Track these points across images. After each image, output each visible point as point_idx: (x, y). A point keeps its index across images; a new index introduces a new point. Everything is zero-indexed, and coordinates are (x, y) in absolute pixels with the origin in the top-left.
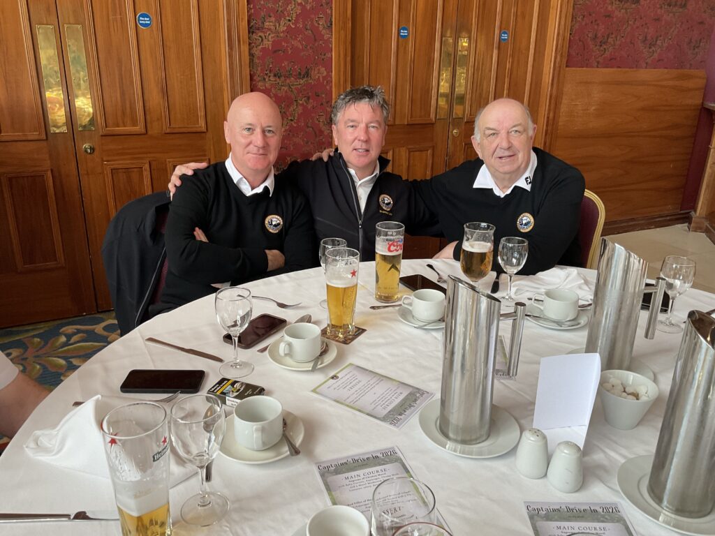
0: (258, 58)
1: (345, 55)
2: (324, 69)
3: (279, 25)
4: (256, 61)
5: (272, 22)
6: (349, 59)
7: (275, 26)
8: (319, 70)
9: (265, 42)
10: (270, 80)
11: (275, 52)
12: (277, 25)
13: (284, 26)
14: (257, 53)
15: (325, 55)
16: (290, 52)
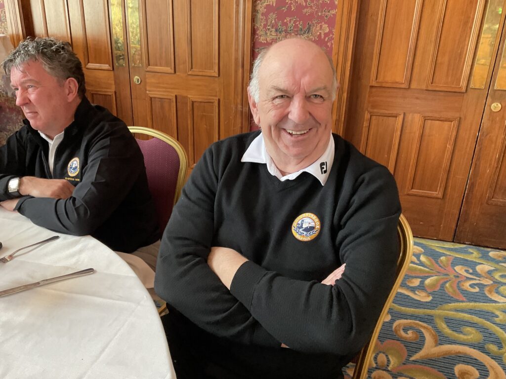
0: (263, 14)
1: (350, 12)
4: (259, 16)
6: (354, 16)
8: (321, 26)
10: (271, 35)
11: (279, 8)
15: (329, 12)
16: (293, 8)
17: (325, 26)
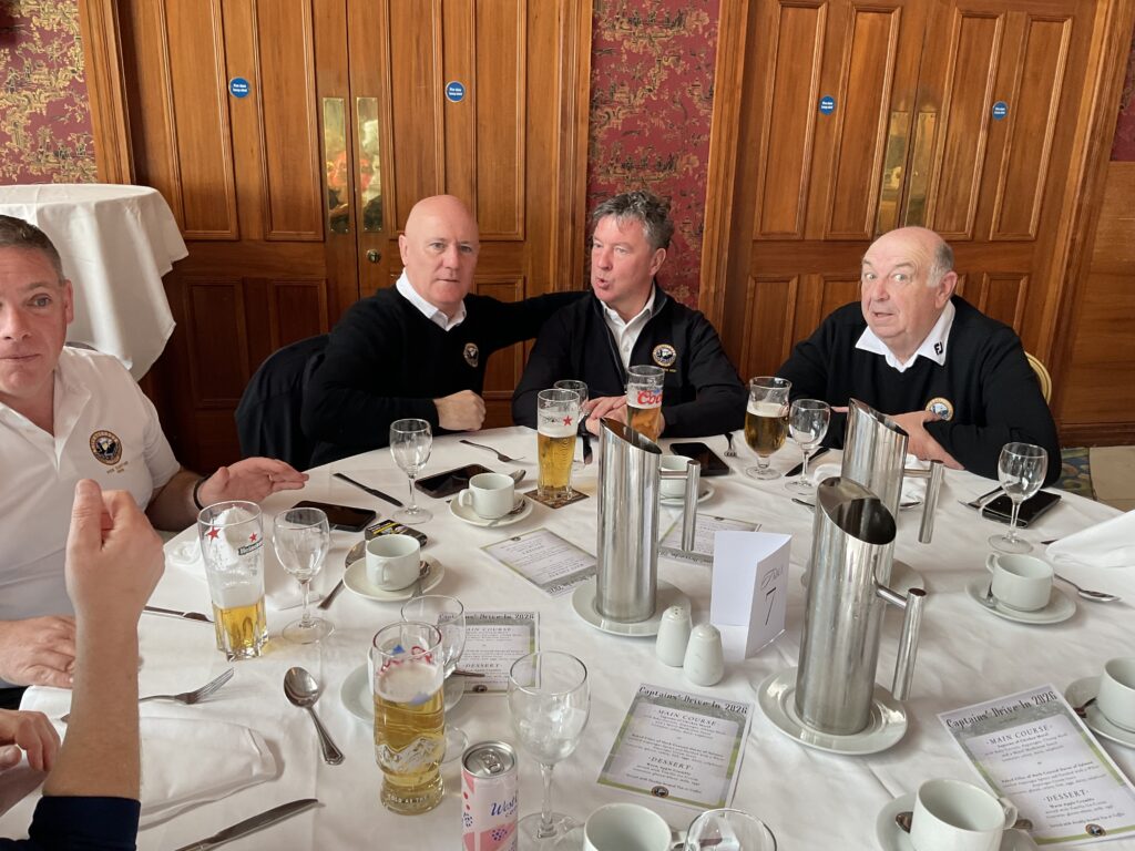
0: (603, 143)
1: (730, 138)
2: (696, 157)
3: (635, 96)
4: (598, 146)
5: (624, 92)
6: (734, 143)
7: (629, 98)
8: (688, 159)
9: (613, 120)
11: (626, 133)
12: (632, 97)
13: (641, 98)
14: (600, 136)
15: (699, 138)
16: (647, 134)
17: (694, 158)
